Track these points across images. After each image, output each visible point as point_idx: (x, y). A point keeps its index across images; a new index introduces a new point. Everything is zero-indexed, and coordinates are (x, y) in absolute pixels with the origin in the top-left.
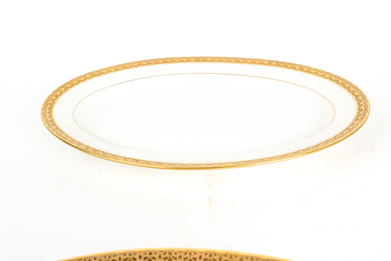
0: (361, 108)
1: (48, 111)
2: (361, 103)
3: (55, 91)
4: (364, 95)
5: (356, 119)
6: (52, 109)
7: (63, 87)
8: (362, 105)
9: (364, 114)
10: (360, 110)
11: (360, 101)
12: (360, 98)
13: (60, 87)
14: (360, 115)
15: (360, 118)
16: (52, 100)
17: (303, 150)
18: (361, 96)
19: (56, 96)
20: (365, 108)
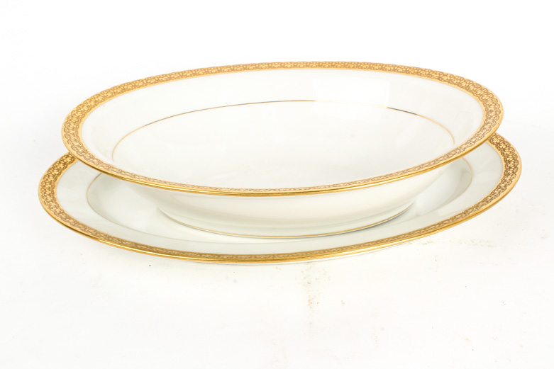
0: (508, 159)
1: (50, 199)
2: (505, 153)
3: (50, 169)
4: (507, 142)
5: (506, 174)
6: (55, 196)
7: (60, 163)
8: (508, 156)
9: (515, 167)
10: (507, 162)
11: (504, 150)
12: (503, 146)
13: (56, 163)
14: (510, 168)
15: (510, 172)
16: (50, 183)
17: (448, 220)
18: (504, 143)
19: (54, 176)
20: (514, 159)
